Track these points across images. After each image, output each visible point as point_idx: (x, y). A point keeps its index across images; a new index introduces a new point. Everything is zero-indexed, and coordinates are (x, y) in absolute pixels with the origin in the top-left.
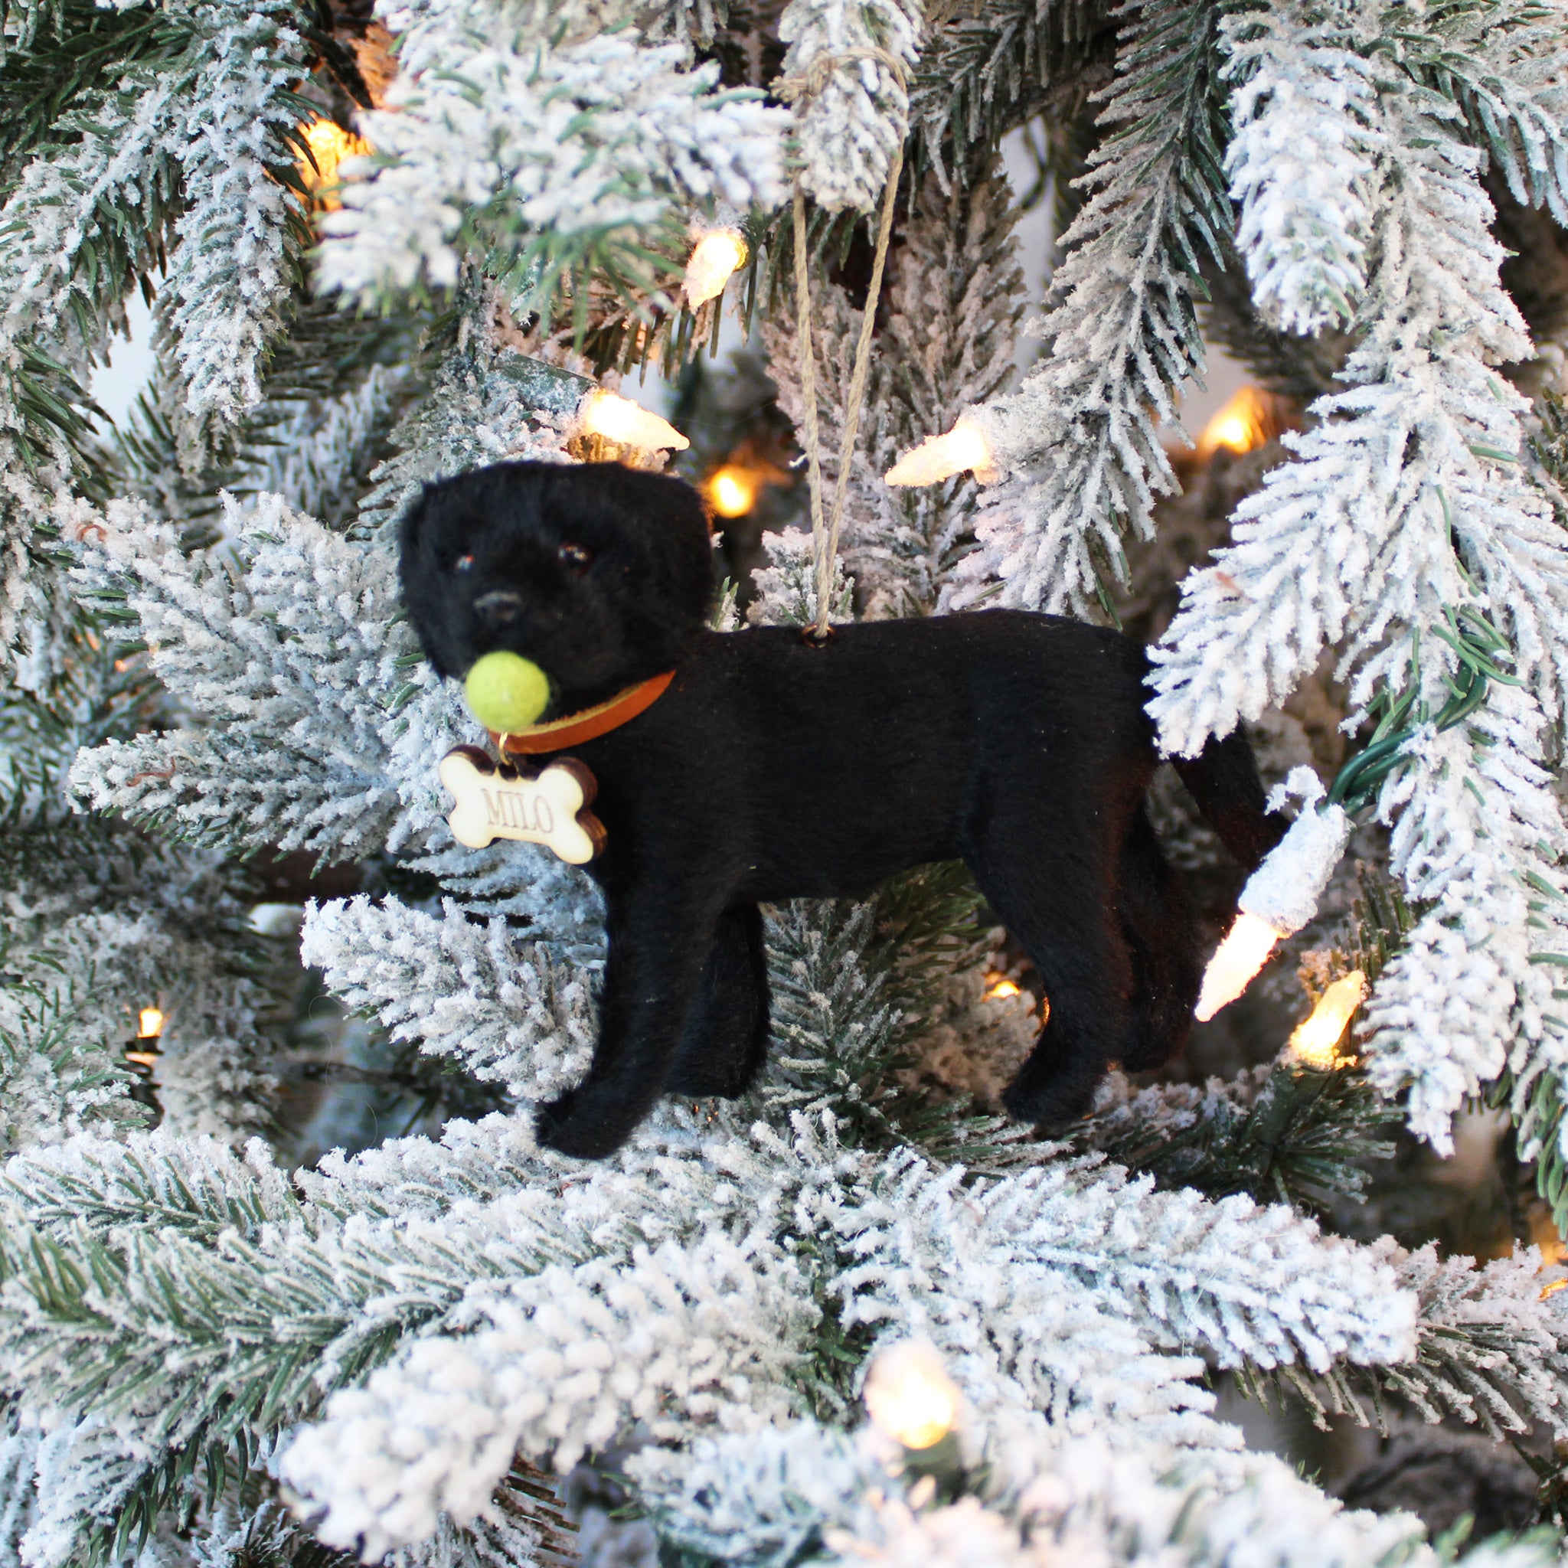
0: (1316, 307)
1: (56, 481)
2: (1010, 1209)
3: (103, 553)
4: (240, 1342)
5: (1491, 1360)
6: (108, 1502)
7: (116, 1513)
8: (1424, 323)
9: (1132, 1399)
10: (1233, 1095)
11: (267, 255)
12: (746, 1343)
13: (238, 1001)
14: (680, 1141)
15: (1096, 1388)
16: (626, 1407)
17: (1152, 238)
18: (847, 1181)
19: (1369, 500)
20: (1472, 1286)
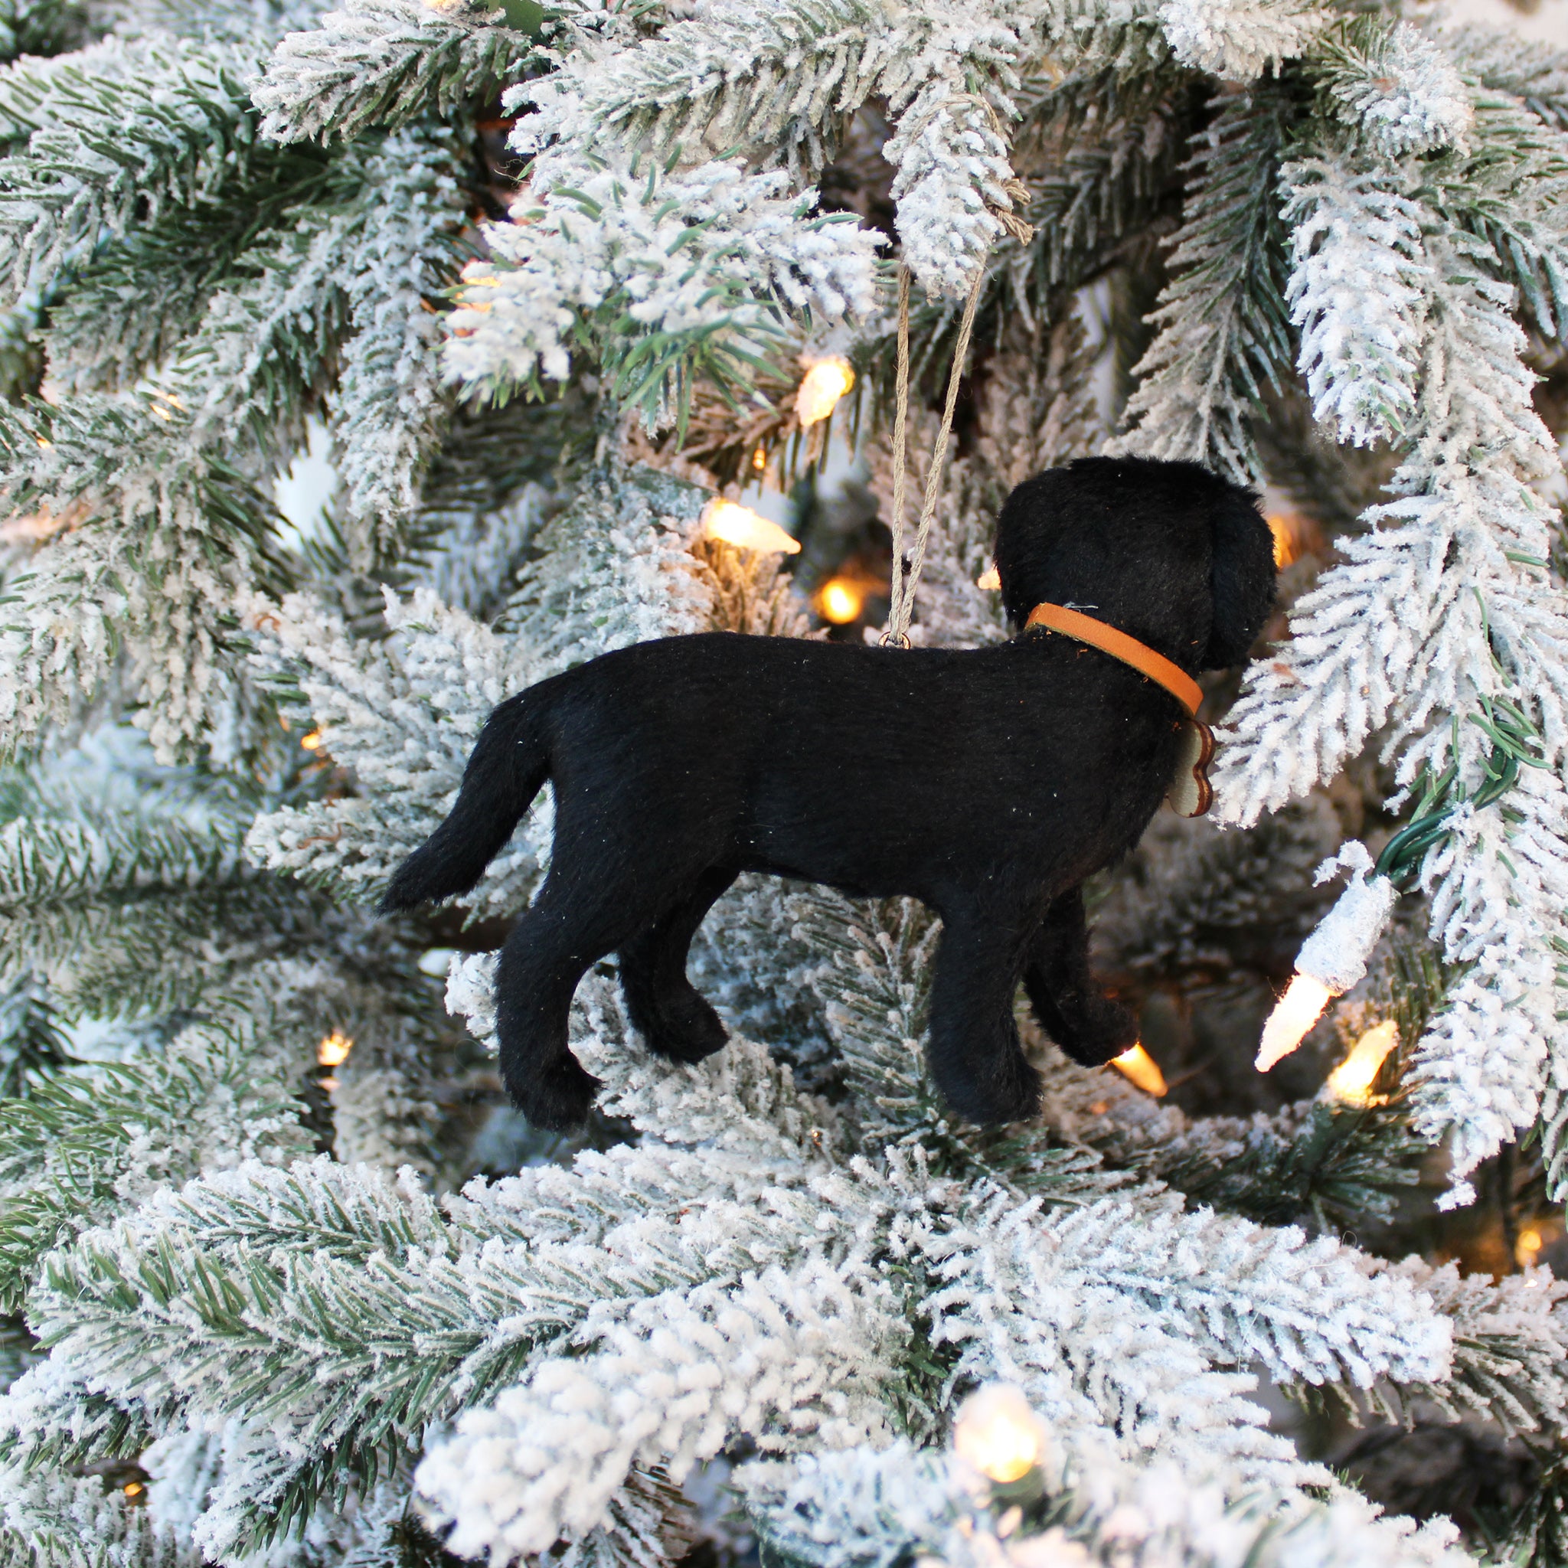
0: (1371, 422)
1: (237, 577)
2: (1083, 1236)
3: (278, 642)
4: (385, 1356)
5: (1507, 1368)
6: (270, 1492)
7: (278, 1502)
8: (1463, 441)
9: (1194, 1414)
10: (1277, 1129)
11: (424, 376)
12: (844, 1360)
13: (404, 1036)
14: (787, 1170)
15: (1162, 1404)
16: (734, 1422)
17: (1218, 367)
18: (936, 1209)
19: (1413, 599)
20: (1490, 1301)
